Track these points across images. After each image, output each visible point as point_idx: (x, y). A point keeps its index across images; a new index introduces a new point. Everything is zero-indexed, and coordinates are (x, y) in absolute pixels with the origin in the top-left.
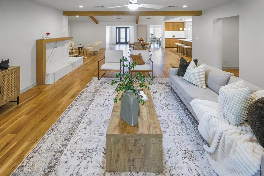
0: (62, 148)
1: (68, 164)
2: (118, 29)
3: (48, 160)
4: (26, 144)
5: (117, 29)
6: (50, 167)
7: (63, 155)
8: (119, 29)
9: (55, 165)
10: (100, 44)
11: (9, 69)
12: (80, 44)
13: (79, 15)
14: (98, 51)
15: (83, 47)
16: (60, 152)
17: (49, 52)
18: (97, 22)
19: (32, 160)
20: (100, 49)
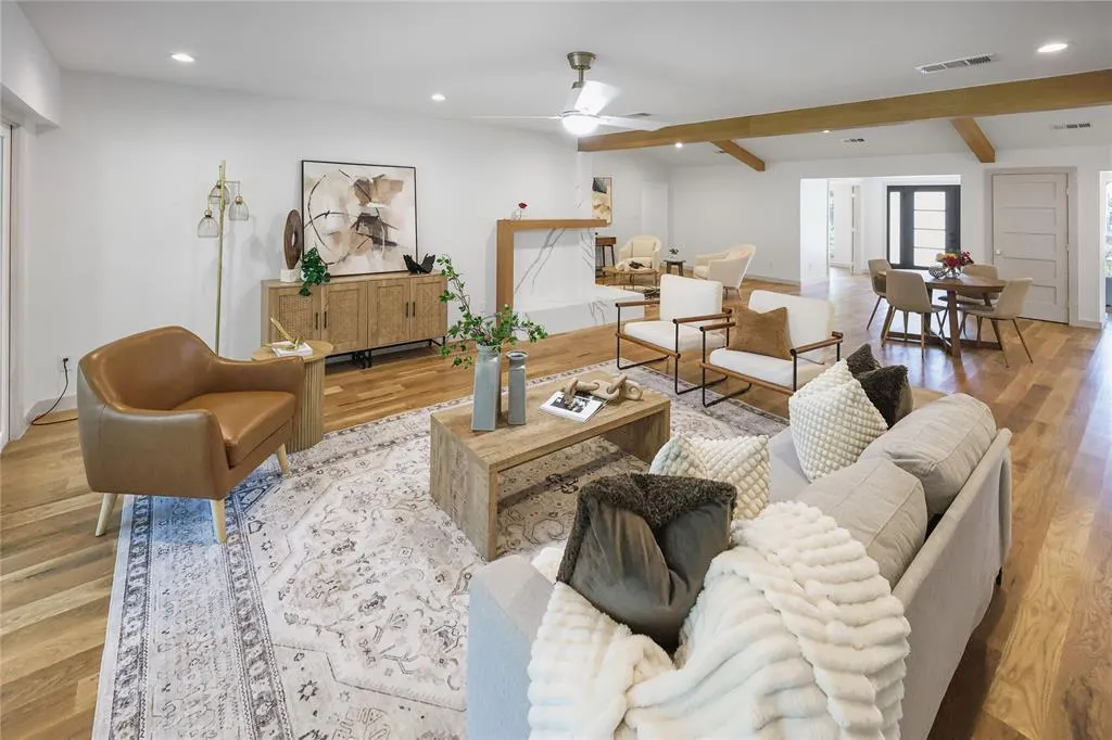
0: (424, 434)
1: (409, 453)
2: (896, 197)
3: (398, 434)
4: (403, 405)
5: (892, 194)
6: (393, 442)
7: (415, 441)
8: (907, 193)
9: (398, 444)
10: (746, 259)
11: (433, 273)
12: (674, 252)
13: (684, 142)
14: (738, 287)
15: (684, 264)
16: (417, 436)
17: (523, 257)
18: (759, 165)
19: (389, 424)
20: (745, 280)
